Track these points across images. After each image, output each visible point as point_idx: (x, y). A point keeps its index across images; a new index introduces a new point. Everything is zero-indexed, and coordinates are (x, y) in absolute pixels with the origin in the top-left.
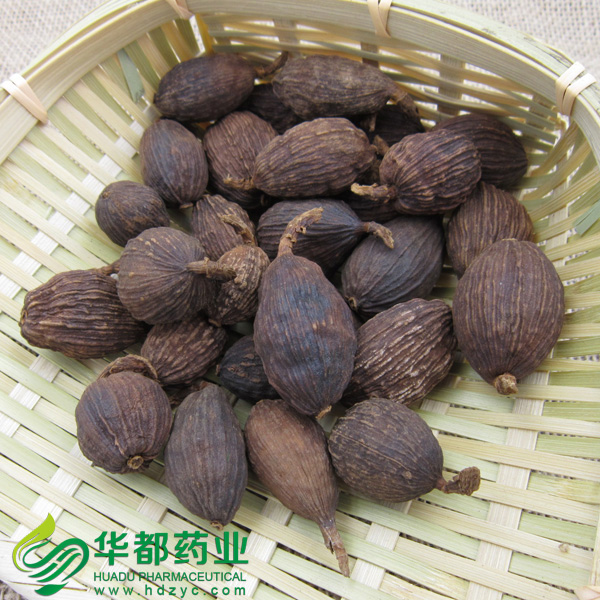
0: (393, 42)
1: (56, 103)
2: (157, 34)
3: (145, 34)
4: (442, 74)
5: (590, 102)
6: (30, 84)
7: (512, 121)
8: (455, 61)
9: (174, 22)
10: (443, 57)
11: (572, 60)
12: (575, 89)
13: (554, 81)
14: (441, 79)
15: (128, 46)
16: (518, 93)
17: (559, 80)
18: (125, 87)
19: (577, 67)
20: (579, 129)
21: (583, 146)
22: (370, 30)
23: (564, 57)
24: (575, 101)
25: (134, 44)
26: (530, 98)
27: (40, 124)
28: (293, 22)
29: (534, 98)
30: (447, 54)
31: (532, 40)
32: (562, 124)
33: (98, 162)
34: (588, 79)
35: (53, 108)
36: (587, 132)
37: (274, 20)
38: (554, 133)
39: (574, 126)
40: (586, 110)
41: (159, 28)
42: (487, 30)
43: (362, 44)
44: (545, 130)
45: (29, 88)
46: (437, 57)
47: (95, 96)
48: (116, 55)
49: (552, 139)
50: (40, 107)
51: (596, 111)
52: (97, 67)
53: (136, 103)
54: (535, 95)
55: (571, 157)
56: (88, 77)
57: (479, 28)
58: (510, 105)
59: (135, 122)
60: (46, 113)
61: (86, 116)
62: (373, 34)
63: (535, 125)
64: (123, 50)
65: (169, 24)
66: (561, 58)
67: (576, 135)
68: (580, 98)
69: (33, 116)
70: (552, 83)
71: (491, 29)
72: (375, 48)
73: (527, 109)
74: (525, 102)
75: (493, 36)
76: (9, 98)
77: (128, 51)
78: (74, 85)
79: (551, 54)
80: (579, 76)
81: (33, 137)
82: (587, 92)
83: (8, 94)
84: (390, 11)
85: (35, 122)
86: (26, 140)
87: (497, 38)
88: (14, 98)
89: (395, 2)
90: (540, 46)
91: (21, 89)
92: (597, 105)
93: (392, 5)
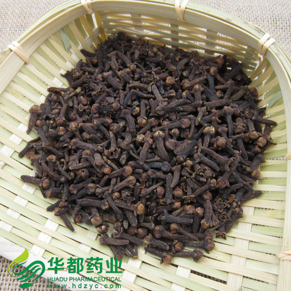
0: (186, 24)
1: (33, 54)
2: (77, 22)
3: (72, 22)
4: (207, 37)
5: (273, 50)
6: (21, 46)
7: (238, 57)
8: (214, 32)
9: (85, 16)
10: (208, 30)
11: (265, 32)
12: (267, 45)
13: (258, 41)
14: (207, 39)
15: (65, 27)
16: (241, 46)
17: (260, 41)
18: (63, 46)
19: (267, 35)
20: (268, 61)
21: (270, 68)
22: (176, 18)
24: (267, 50)
25: (67, 26)
26: (246, 47)
27: (26, 63)
28: (140, 15)
29: (248, 47)
30: (210, 29)
31: (247, 23)
32: (260, 59)
34: (272, 40)
35: (31, 56)
36: (272, 63)
37: (131, 14)
38: (256, 62)
39: (265, 60)
40: (272, 53)
41: (78, 18)
42: (228, 19)
43: (171, 25)
44: (252, 61)
45: (21, 47)
46: (205, 30)
47: (49, 49)
48: (59, 31)
49: (255, 65)
50: (26, 56)
51: (276, 54)
52: (50, 37)
53: (68, 52)
54: (249, 47)
55: (264, 73)
56: (46, 42)
57: (224, 18)
58: (237, 51)
59: (68, 61)
60: (28, 58)
61: (46, 59)
62: (177, 20)
63: (248, 59)
64: (62, 29)
65: (83, 17)
66: (260, 31)
67: (267, 64)
68: (269, 49)
69: (23, 60)
70: (257, 42)
71: (230, 19)
72: (177, 26)
73: (244, 52)
74: (244, 49)
75: (230, 21)
76: (12, 52)
77: (64, 29)
78: (40, 45)
79: (256, 30)
80: (268, 39)
81: (23, 70)
82: (272, 46)
83: (12, 51)
84: (185, 11)
85: (23, 63)
86: (20, 71)
87: (232, 22)
88: (15, 53)
89: (187, 7)
90: (251, 26)
91: (18, 48)
92: (276, 51)
93: (186, 8)
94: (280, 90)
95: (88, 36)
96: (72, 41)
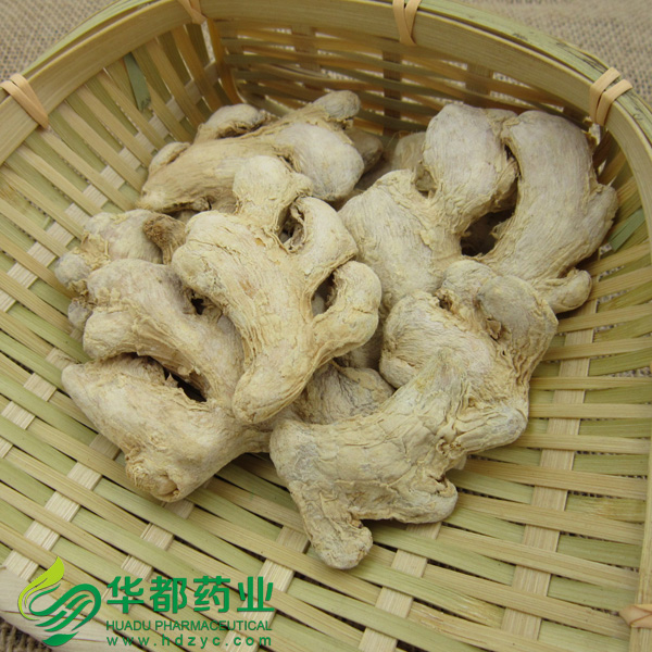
0: (418, 51)
1: (58, 107)
2: (167, 40)
3: (154, 39)
4: (467, 85)
5: (626, 108)
6: (31, 84)
9: (185, 26)
10: (469, 66)
11: (607, 66)
12: (613, 93)
13: (588, 87)
15: (136, 50)
17: (593, 85)
18: (131, 95)
19: (612, 73)
22: (396, 38)
23: (598, 63)
24: (611, 107)
25: (143, 48)
26: (561, 109)
27: (40, 128)
28: (314, 30)
29: (564, 109)
31: (565, 45)
33: (100, 172)
34: (624, 85)
35: (53, 113)
37: (290, 27)
40: (622, 115)
41: (169, 33)
42: (518, 35)
43: (384, 54)
45: (31, 89)
46: (464, 67)
47: (98, 102)
48: (123, 59)
50: (42, 110)
51: (633, 117)
52: (102, 72)
53: (142, 112)
54: (566, 108)
56: (91, 83)
57: (510, 33)
59: (140, 133)
60: (46, 116)
61: (89, 124)
62: (397, 41)
64: (130, 55)
65: (180, 29)
66: (595, 64)
68: (616, 104)
69: (33, 119)
71: (522, 34)
72: (398, 58)
75: (524, 41)
76: (9, 98)
77: (136, 55)
78: (77, 89)
79: (584, 60)
80: (615, 82)
81: (32, 142)
82: (622, 98)
83: (7, 94)
84: (416, 16)
85: (34, 126)
86: (24, 144)
87: (529, 42)
88: (14, 99)
89: (423, 6)
90: (573, 51)
91: (22, 89)
92: (633, 111)
93: (419, 9)
94: (641, 207)
95: (192, 79)
96: (154, 86)
